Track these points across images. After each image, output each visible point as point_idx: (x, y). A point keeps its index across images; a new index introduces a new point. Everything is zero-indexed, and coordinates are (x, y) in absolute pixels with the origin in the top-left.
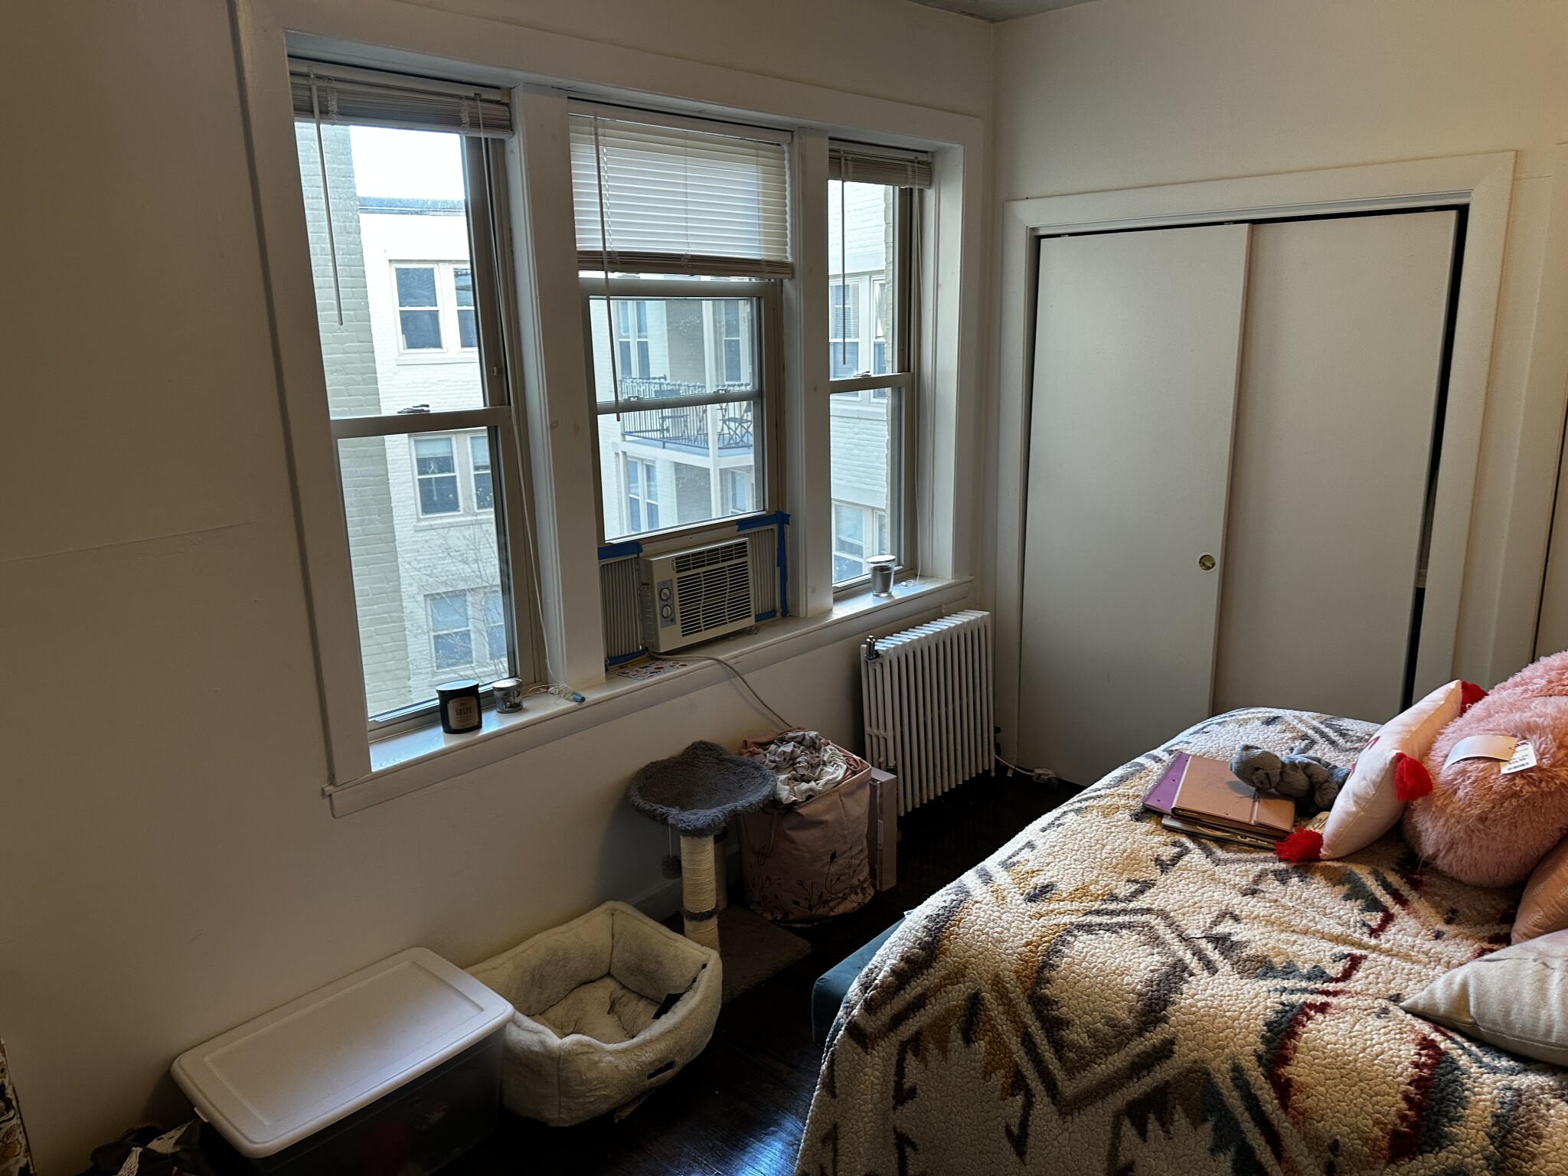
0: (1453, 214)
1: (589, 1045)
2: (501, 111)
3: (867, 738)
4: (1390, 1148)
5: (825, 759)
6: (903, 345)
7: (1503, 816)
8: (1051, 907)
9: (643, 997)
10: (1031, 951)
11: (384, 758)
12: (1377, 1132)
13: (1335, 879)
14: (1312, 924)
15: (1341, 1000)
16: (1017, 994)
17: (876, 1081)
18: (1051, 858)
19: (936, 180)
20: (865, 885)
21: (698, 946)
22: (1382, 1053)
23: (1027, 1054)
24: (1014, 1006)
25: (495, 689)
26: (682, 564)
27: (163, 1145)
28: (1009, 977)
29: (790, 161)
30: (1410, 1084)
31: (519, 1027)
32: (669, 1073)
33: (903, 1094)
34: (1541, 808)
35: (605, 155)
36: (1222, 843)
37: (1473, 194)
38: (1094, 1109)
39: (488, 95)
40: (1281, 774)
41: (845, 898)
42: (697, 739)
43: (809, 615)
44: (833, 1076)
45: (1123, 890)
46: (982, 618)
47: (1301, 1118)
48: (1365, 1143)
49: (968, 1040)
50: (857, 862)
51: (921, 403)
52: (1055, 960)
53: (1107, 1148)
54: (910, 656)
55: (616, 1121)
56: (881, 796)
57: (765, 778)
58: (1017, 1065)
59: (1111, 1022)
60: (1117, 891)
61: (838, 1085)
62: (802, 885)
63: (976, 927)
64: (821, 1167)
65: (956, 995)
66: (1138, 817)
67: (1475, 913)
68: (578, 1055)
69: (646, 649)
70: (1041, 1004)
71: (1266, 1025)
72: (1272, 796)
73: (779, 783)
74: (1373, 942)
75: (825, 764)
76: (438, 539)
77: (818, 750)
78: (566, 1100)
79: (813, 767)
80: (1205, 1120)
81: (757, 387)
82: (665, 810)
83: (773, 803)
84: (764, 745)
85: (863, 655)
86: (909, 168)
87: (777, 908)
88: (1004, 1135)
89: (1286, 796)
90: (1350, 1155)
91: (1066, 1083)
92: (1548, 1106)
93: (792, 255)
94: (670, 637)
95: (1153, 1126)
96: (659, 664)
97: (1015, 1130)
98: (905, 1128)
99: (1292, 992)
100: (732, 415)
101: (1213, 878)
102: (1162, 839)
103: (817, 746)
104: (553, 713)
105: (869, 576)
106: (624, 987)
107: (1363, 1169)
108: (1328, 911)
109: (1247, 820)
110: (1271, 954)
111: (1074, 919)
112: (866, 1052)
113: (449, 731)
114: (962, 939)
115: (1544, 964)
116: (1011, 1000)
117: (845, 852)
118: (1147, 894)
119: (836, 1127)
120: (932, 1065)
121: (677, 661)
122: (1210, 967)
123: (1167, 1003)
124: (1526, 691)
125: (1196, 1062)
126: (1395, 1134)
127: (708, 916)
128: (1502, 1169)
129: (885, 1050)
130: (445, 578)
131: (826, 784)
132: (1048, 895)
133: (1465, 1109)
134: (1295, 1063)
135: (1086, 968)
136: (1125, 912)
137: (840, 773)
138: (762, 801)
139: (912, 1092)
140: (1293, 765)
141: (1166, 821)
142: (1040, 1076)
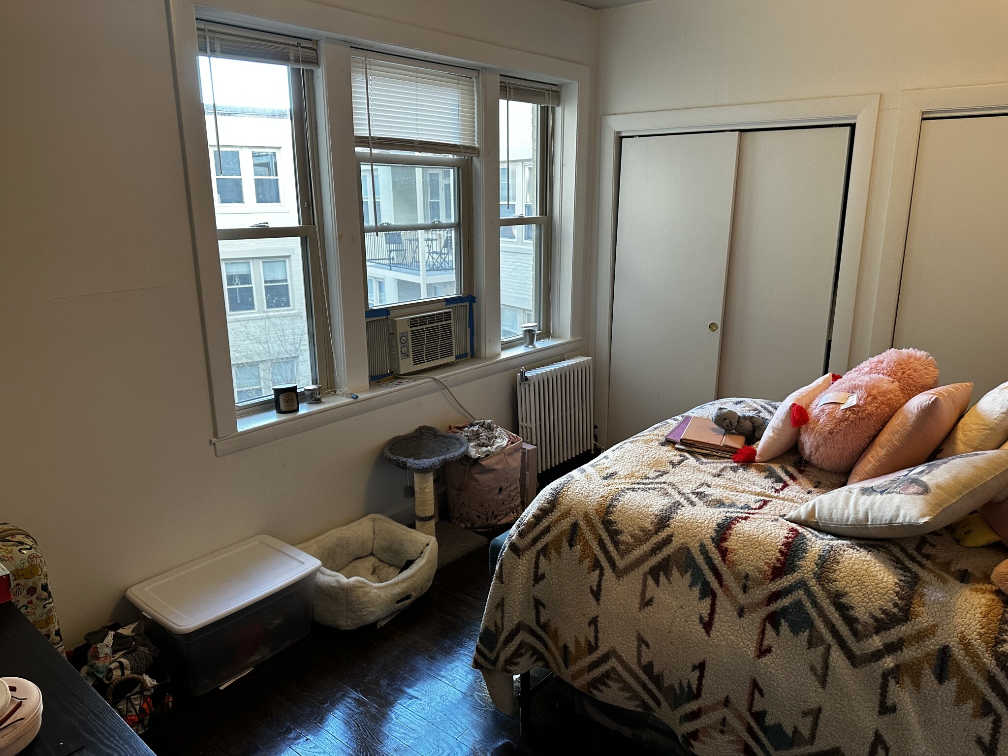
0: (848, 128)
1: (364, 583)
2: (312, 54)
3: (520, 428)
4: (772, 574)
5: (496, 435)
6: (543, 199)
7: (841, 430)
8: (615, 481)
9: (391, 565)
10: (604, 500)
11: (244, 425)
12: (766, 567)
13: (760, 470)
14: (747, 488)
15: (756, 516)
16: (596, 520)
17: (524, 572)
18: (616, 462)
19: (562, 101)
20: (518, 509)
21: (424, 535)
22: (771, 534)
23: (601, 549)
24: (595, 526)
25: (305, 390)
26: (413, 323)
27: (126, 631)
28: (592, 512)
29: (477, 88)
30: (782, 545)
31: (323, 574)
32: (408, 602)
33: (538, 578)
34: (859, 425)
35: (371, 80)
36: (706, 456)
37: (858, 117)
38: (633, 573)
39: (304, 44)
40: (738, 421)
41: (506, 515)
42: (422, 424)
43: (487, 357)
44: (502, 572)
45: (652, 474)
46: (587, 360)
47: (731, 565)
48: (761, 573)
49: (571, 546)
50: (514, 494)
51: (553, 232)
52: (615, 503)
53: (640, 592)
54: (545, 382)
55: (378, 627)
56: (528, 458)
57: (462, 444)
58: (596, 555)
59: (642, 529)
60: (649, 475)
61: (504, 576)
62: (482, 506)
63: (576, 491)
64: (495, 623)
65: (566, 524)
66: (663, 444)
67: (829, 483)
68: (357, 587)
69: (392, 372)
70: (608, 524)
71: (717, 525)
72: (733, 434)
73: (470, 448)
74: (776, 494)
75: (496, 438)
76: (241, 328)
77: (492, 430)
78: (351, 614)
79: (489, 439)
80: (686, 572)
81: (457, 221)
82: (405, 459)
83: (466, 457)
84: (461, 428)
85: (518, 379)
86: (546, 94)
87: (468, 521)
88: (589, 592)
89: (741, 434)
90: (754, 579)
91: (620, 561)
92: (844, 551)
93: (478, 143)
94: (406, 365)
95: (662, 578)
96: (400, 380)
97: (595, 588)
98: (539, 596)
99: (732, 513)
100: (435, 250)
101: (699, 469)
102: (674, 453)
103: (492, 428)
104: (339, 405)
105: (522, 336)
106: (381, 561)
107: (760, 585)
108: (756, 483)
109: (719, 444)
110: (724, 498)
111: (626, 486)
112: (519, 558)
113: (280, 412)
114: (569, 497)
115: (850, 492)
116: (593, 524)
117: (507, 488)
118: (664, 476)
119: (503, 599)
120: (553, 561)
121: (410, 379)
122: (692, 504)
123: (670, 518)
124: (860, 373)
125: (683, 544)
126: (775, 568)
127: (430, 518)
128: (821, 578)
129: (529, 556)
130: (245, 354)
131: (497, 448)
132: (614, 477)
133: (806, 553)
134: (730, 540)
135: (631, 506)
136: (652, 483)
137: (505, 443)
138: (461, 455)
139: (543, 576)
140: (745, 417)
141: (677, 446)
142: (607, 559)
